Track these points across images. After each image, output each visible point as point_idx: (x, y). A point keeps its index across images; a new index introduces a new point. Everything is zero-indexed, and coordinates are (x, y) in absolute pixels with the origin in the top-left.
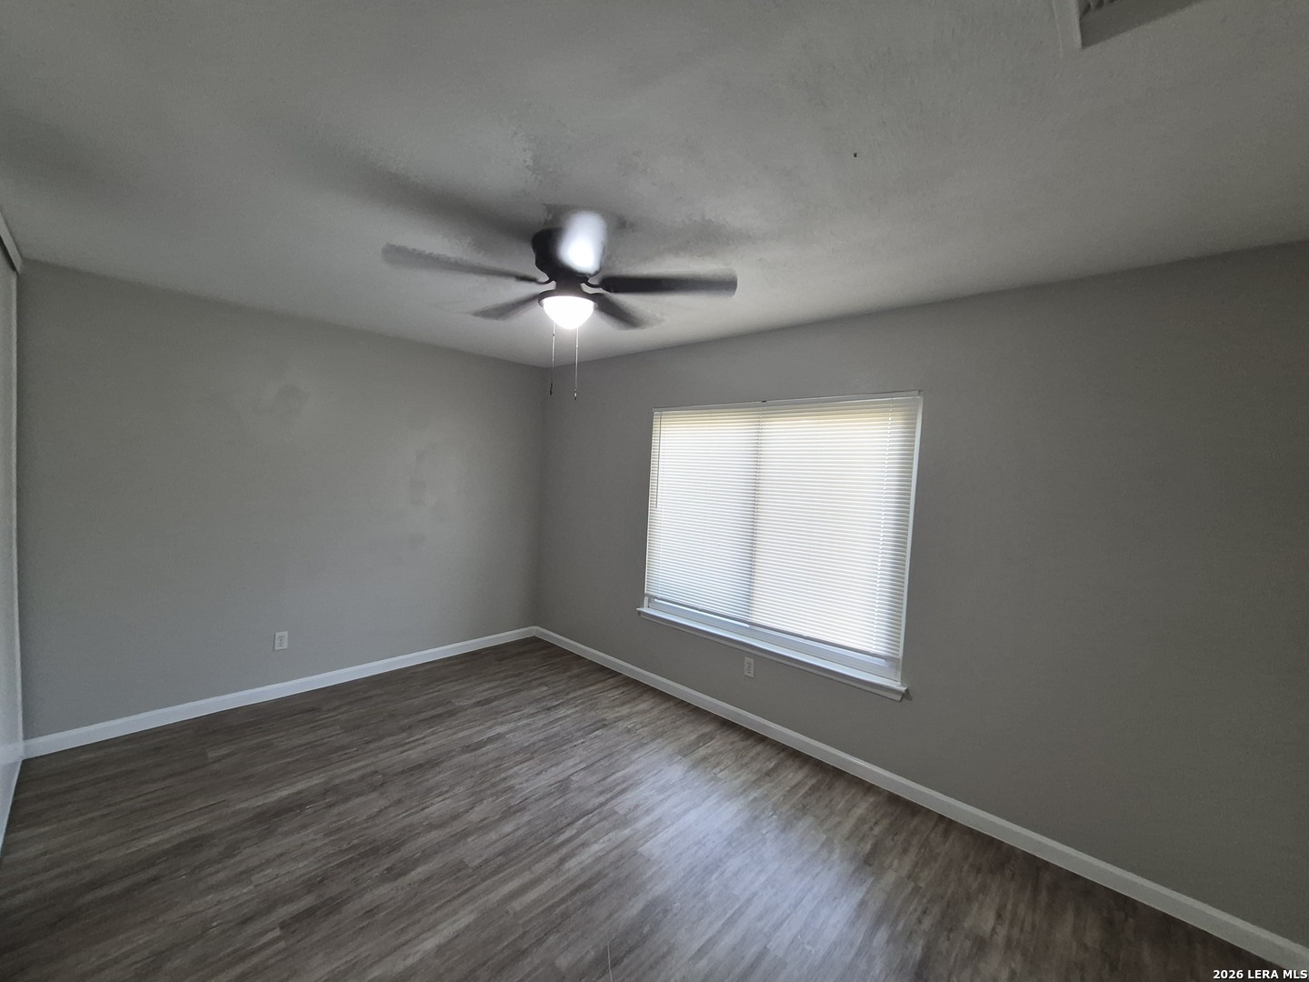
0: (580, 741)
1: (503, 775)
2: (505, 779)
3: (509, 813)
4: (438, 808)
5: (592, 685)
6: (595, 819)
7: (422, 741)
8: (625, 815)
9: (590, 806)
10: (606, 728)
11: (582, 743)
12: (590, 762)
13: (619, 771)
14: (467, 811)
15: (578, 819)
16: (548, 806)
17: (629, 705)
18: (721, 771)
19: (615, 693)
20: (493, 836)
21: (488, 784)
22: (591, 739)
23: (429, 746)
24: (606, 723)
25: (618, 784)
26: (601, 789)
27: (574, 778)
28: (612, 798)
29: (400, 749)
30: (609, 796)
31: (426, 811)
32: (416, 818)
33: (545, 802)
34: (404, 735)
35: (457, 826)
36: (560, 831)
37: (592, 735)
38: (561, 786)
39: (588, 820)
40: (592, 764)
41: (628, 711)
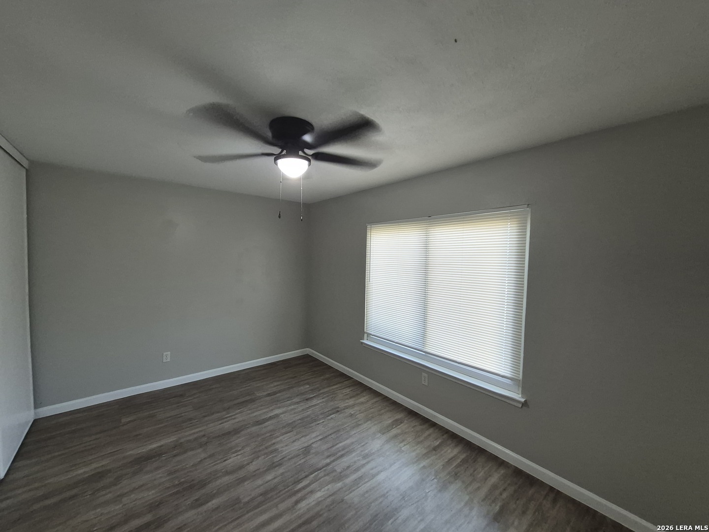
0: (321, 421)
1: (274, 441)
2: (274, 444)
3: (273, 466)
4: (233, 460)
5: (334, 385)
6: (322, 474)
7: (233, 417)
8: (341, 473)
9: (320, 465)
10: (338, 413)
11: (323, 422)
12: (325, 435)
13: (341, 442)
14: (248, 464)
15: (312, 473)
16: (295, 463)
17: (354, 399)
18: (405, 445)
19: (347, 391)
20: (259, 482)
21: (263, 447)
22: (328, 420)
23: (237, 420)
24: (339, 409)
25: (340, 451)
26: (329, 454)
27: (314, 445)
28: (334, 461)
29: (220, 422)
30: (332, 459)
31: (226, 462)
32: (219, 467)
33: (294, 460)
34: (224, 413)
35: (241, 474)
36: (299, 481)
37: (329, 418)
38: (305, 450)
39: (318, 474)
40: (326, 437)
41: (352, 402)
